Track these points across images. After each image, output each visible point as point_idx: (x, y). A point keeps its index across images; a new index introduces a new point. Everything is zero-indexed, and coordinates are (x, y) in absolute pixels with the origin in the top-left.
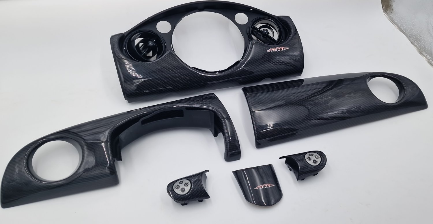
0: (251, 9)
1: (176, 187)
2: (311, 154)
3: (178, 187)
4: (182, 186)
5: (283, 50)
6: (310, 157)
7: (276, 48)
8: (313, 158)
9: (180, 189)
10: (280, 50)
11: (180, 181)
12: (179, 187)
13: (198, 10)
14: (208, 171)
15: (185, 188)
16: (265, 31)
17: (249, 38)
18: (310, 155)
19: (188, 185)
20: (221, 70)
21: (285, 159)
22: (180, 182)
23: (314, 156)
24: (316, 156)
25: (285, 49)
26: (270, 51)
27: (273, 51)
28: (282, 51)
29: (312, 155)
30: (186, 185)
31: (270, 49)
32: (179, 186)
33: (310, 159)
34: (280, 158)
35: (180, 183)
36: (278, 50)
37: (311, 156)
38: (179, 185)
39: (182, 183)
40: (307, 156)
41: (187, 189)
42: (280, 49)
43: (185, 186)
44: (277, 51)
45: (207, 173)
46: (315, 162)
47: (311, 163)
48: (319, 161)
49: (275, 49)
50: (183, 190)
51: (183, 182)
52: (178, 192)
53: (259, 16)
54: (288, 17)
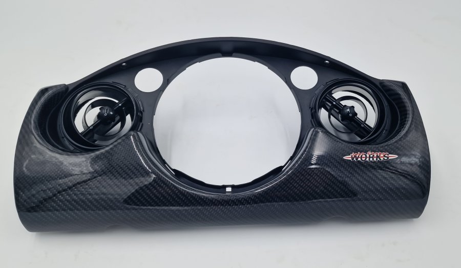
0: (327, 62)
5: (382, 159)
7: (366, 152)
10: (375, 159)
13: (220, 54)
16: (348, 110)
17: (312, 118)
20: (236, 184)
25: (388, 158)
26: (351, 159)
27: (359, 159)
28: (380, 162)
31: (353, 155)
36: (371, 159)
42: (375, 156)
44: (368, 159)
49: (364, 156)
53: (341, 77)
54: (404, 86)
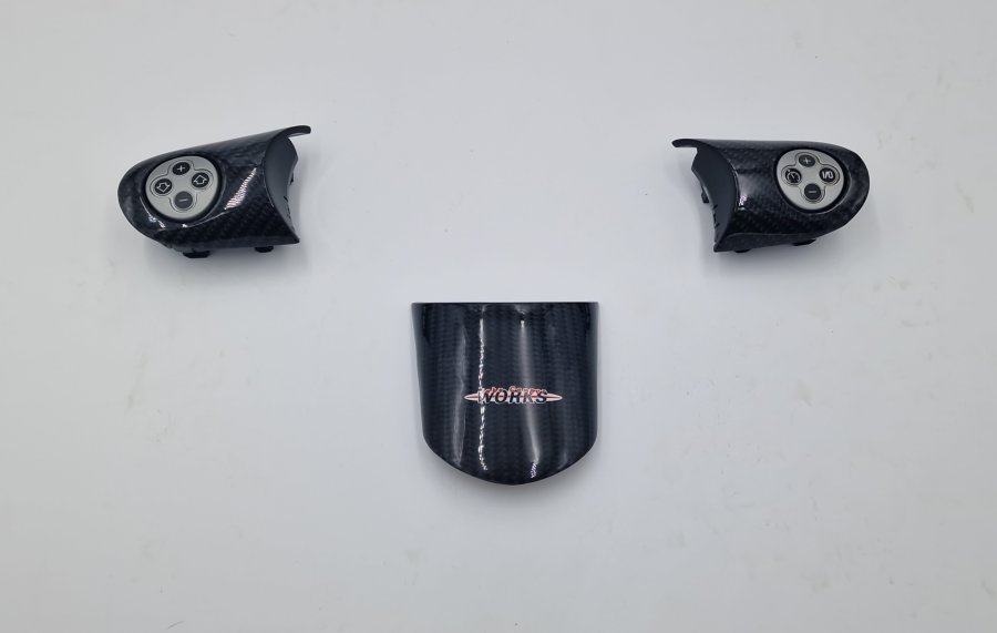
1: (157, 185)
2: (809, 158)
3: (163, 187)
4: (182, 183)
6: (799, 167)
8: (811, 176)
9: (172, 195)
11: (179, 161)
12: (170, 188)
14: (305, 130)
15: (195, 192)
18: (801, 160)
19: (206, 183)
21: (693, 151)
22: (178, 166)
23: (817, 167)
24: (825, 170)
29: (812, 163)
30: (200, 180)
32: (169, 182)
33: (794, 178)
34: (678, 143)
35: (176, 171)
37: (804, 164)
38: (171, 177)
39: (184, 172)
40: (786, 162)
41: (203, 198)
43: (195, 184)
45: (295, 140)
46: (813, 192)
47: (795, 194)
48: (831, 193)
50: (184, 200)
51: (187, 167)
52: (165, 204)
